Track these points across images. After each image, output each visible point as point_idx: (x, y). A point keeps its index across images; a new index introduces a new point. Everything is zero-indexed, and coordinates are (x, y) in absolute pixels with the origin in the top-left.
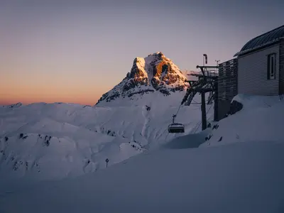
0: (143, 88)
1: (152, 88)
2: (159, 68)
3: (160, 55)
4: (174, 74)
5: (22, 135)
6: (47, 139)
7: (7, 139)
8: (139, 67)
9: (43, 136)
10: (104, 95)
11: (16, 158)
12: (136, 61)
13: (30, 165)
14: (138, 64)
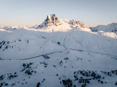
0: (51, 24)
1: (53, 24)
2: (55, 19)
3: (54, 15)
4: (59, 21)
5: (20, 40)
6: (28, 41)
7: (15, 41)
8: (49, 18)
9: (26, 40)
10: (39, 26)
11: (19, 47)
12: (48, 16)
13: (24, 50)
14: (48, 17)
